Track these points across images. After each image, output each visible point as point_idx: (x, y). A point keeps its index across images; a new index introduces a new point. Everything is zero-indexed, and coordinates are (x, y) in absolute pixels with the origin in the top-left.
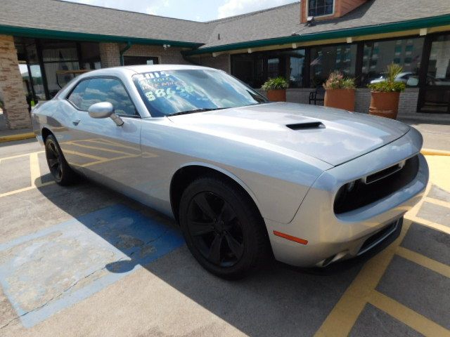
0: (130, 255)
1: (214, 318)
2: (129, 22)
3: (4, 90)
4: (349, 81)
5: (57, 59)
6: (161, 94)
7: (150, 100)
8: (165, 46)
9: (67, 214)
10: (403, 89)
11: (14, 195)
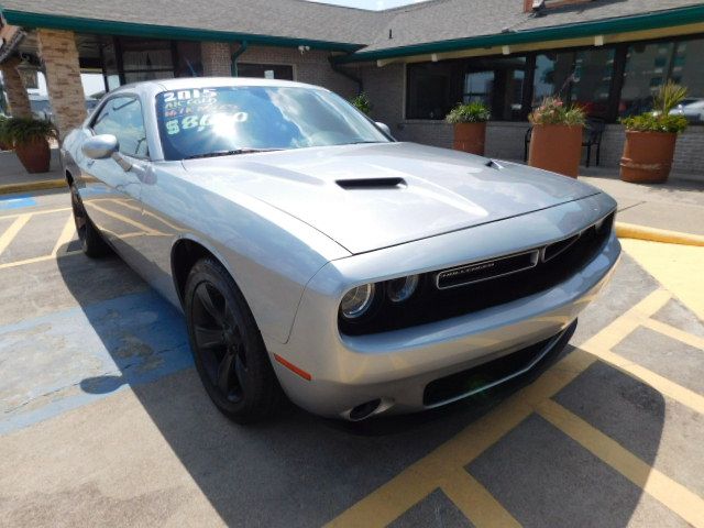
0: (122, 370)
1: (186, 479)
2: (251, 9)
3: (59, 112)
4: (576, 113)
5: (143, 67)
6: (190, 125)
7: (171, 133)
8: (301, 48)
9: (74, 300)
10: (683, 128)
11: (21, 266)
